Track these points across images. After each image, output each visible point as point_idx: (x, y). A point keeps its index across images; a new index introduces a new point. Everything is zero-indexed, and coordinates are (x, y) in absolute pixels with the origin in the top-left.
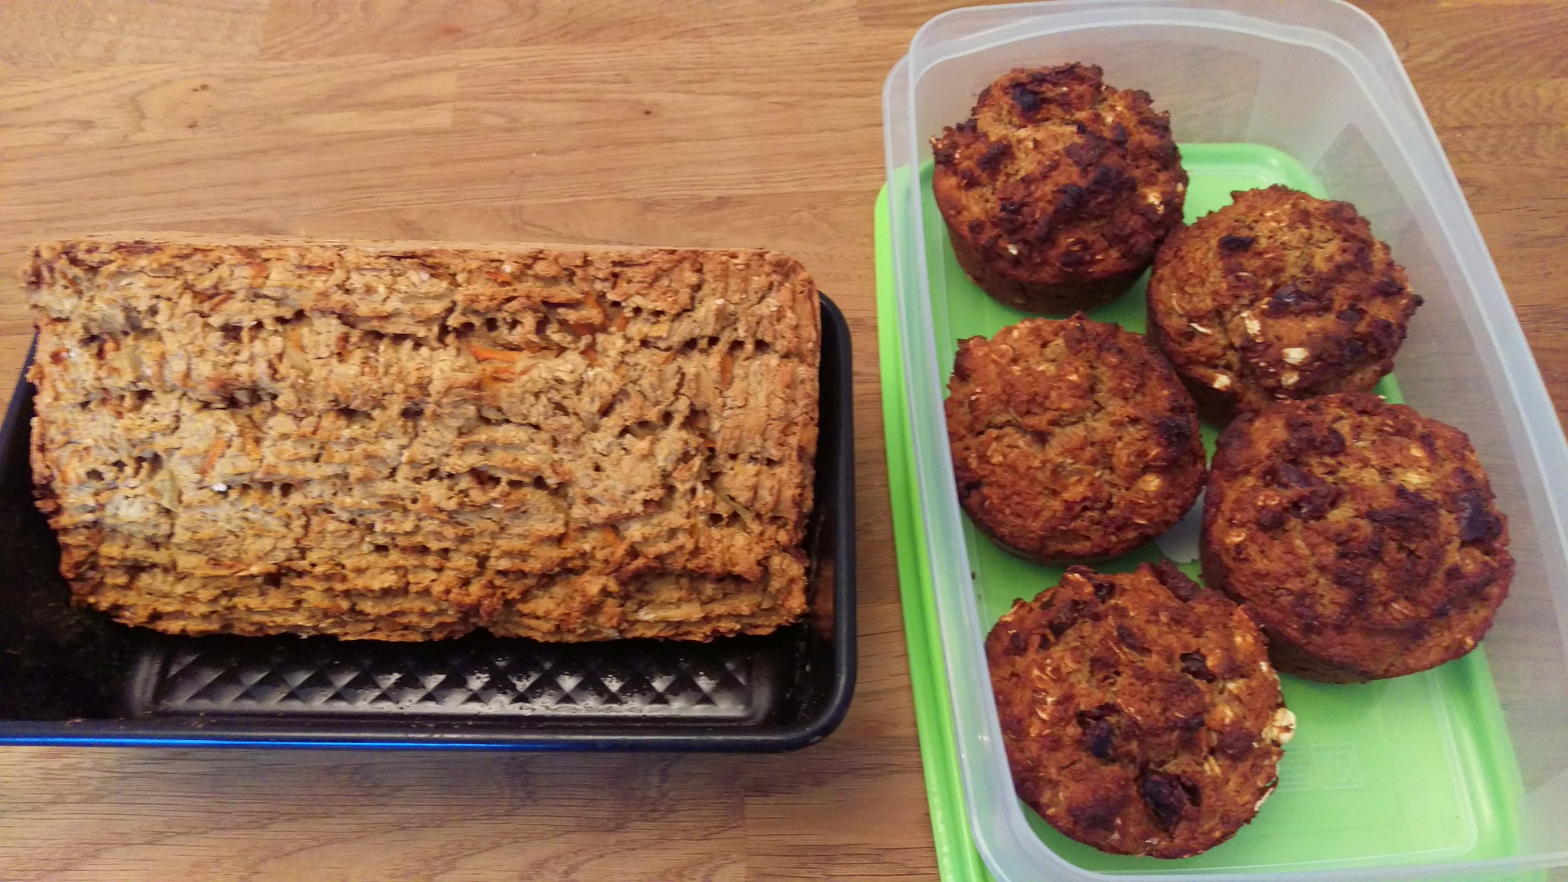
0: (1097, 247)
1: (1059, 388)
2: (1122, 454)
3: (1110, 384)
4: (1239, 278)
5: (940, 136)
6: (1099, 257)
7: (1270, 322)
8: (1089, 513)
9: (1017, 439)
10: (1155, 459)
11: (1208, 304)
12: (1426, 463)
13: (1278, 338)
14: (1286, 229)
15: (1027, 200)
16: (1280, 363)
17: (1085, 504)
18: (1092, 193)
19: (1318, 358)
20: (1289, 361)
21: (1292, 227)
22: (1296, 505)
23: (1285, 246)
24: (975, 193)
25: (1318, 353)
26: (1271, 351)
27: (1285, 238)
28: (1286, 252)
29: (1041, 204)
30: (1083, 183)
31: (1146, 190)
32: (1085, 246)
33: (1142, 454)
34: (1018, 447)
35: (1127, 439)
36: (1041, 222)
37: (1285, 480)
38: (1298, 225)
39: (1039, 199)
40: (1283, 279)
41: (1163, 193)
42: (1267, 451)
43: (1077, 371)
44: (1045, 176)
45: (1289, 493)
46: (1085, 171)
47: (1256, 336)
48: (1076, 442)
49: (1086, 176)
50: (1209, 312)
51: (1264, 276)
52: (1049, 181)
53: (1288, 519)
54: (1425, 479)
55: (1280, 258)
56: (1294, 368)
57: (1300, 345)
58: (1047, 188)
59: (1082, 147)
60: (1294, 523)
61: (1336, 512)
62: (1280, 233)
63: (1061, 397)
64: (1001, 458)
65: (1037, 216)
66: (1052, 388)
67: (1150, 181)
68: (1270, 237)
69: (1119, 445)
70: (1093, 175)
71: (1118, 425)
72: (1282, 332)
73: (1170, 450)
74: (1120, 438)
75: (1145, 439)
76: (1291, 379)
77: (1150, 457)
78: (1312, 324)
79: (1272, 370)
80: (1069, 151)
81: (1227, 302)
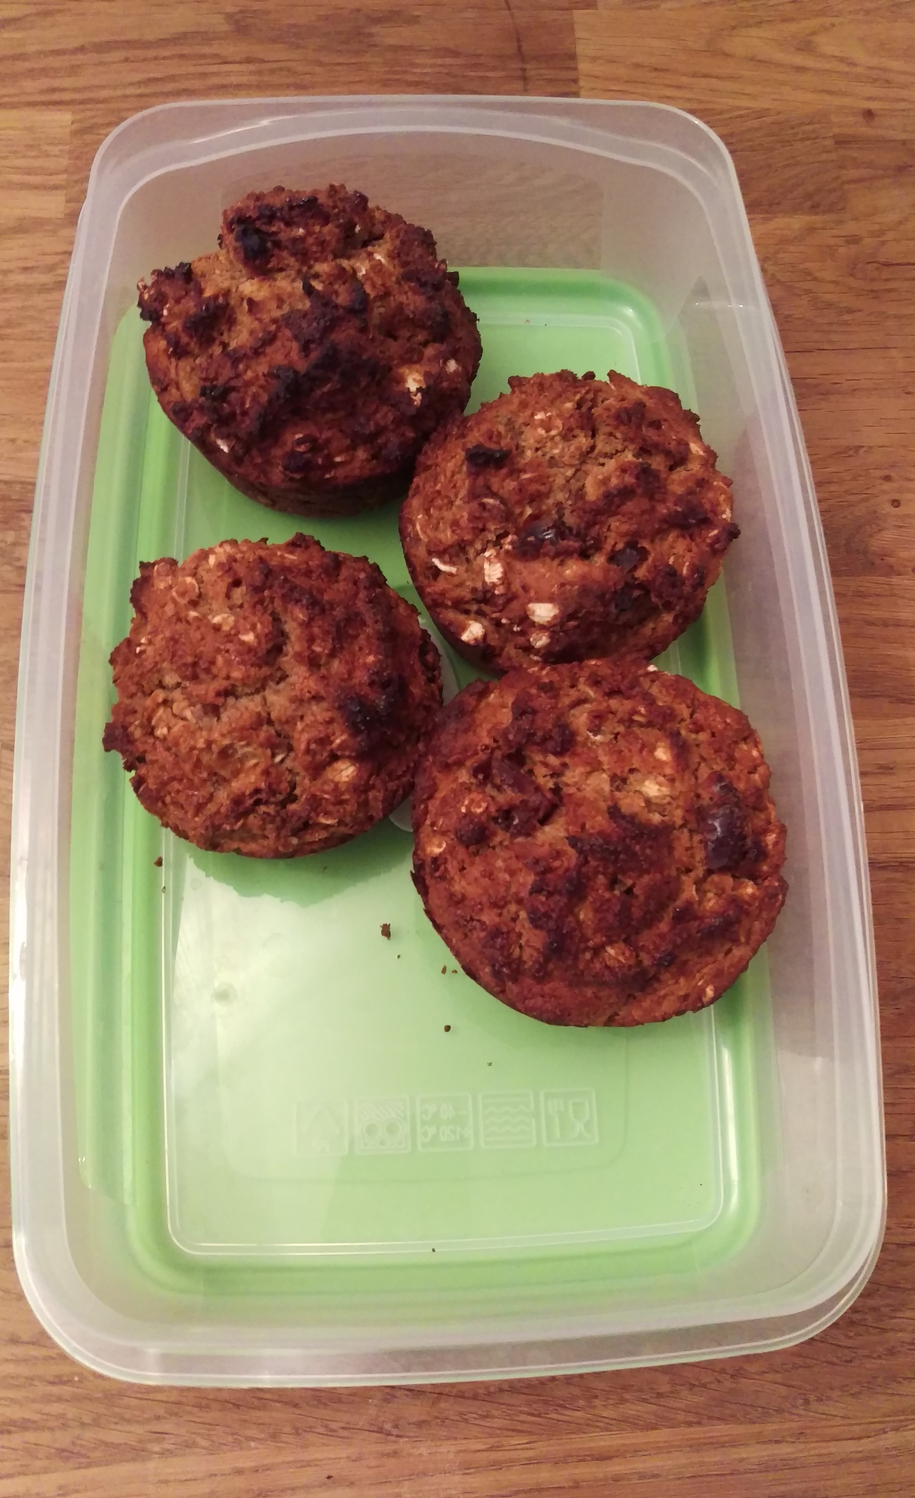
0: (335, 445)
1: (227, 651)
2: (302, 737)
3: (297, 648)
4: (483, 506)
5: (149, 283)
6: (338, 459)
7: (518, 565)
8: (263, 809)
9: (183, 709)
10: (341, 746)
11: (447, 536)
12: (668, 771)
13: (525, 588)
14: (558, 439)
15: (233, 383)
16: (525, 620)
17: (259, 796)
18: (313, 379)
19: (571, 617)
20: (536, 619)
21: (567, 435)
22: (506, 814)
23: (553, 462)
24: (185, 365)
25: (570, 610)
26: (515, 605)
27: (556, 451)
28: (554, 470)
29: (253, 389)
30: (302, 366)
31: (405, 370)
32: (315, 445)
33: (324, 741)
34: (184, 719)
35: (309, 719)
36: (253, 414)
37: (498, 781)
38: (577, 432)
39: (248, 384)
40: (544, 508)
41: (427, 375)
42: (487, 741)
43: (253, 628)
44: (257, 352)
45: (501, 798)
46: (306, 348)
47: (494, 585)
48: (247, 719)
49: (306, 356)
50: (451, 546)
51: (520, 503)
52: (263, 359)
53: (494, 834)
54: (666, 790)
55: (542, 479)
56: (542, 628)
57: (551, 599)
58: (262, 368)
59: (305, 315)
60: (501, 836)
61: (547, 828)
62: (549, 444)
63: (228, 663)
64: (165, 731)
65: (247, 406)
66: (218, 651)
67: (411, 358)
68: (537, 449)
69: (300, 726)
70: (315, 355)
71: (299, 701)
72: (531, 580)
73: (359, 739)
74: (302, 718)
75: (331, 721)
76: (541, 641)
77: (334, 746)
78: (572, 569)
79: (515, 629)
80: (287, 321)
81: (468, 537)
